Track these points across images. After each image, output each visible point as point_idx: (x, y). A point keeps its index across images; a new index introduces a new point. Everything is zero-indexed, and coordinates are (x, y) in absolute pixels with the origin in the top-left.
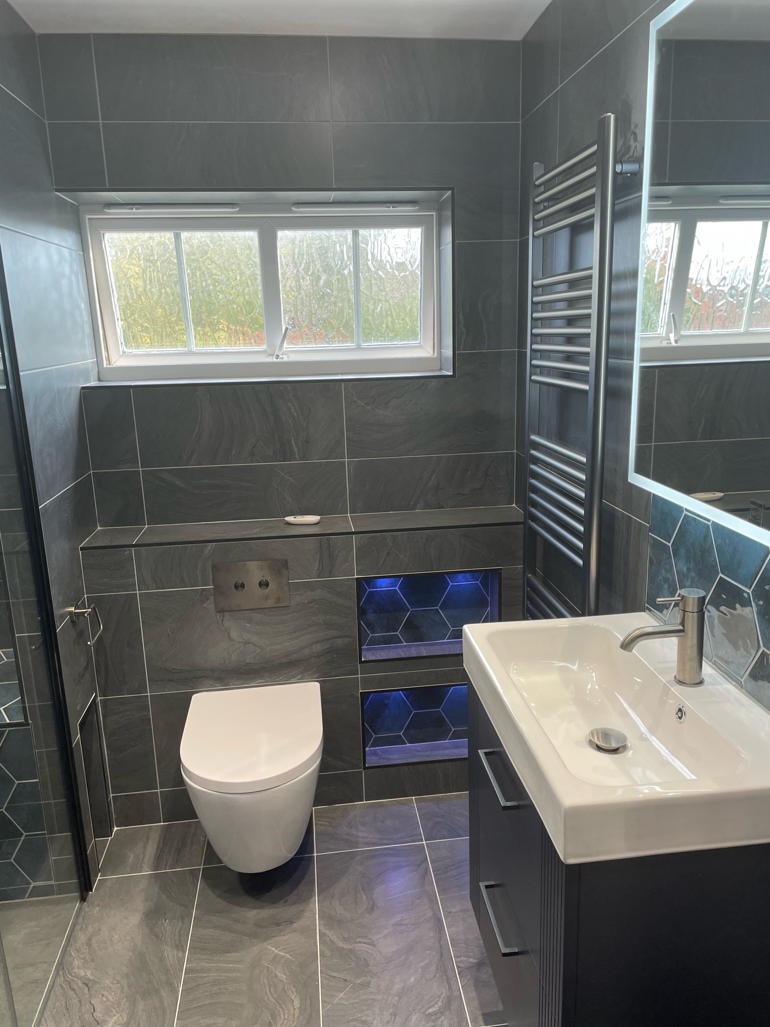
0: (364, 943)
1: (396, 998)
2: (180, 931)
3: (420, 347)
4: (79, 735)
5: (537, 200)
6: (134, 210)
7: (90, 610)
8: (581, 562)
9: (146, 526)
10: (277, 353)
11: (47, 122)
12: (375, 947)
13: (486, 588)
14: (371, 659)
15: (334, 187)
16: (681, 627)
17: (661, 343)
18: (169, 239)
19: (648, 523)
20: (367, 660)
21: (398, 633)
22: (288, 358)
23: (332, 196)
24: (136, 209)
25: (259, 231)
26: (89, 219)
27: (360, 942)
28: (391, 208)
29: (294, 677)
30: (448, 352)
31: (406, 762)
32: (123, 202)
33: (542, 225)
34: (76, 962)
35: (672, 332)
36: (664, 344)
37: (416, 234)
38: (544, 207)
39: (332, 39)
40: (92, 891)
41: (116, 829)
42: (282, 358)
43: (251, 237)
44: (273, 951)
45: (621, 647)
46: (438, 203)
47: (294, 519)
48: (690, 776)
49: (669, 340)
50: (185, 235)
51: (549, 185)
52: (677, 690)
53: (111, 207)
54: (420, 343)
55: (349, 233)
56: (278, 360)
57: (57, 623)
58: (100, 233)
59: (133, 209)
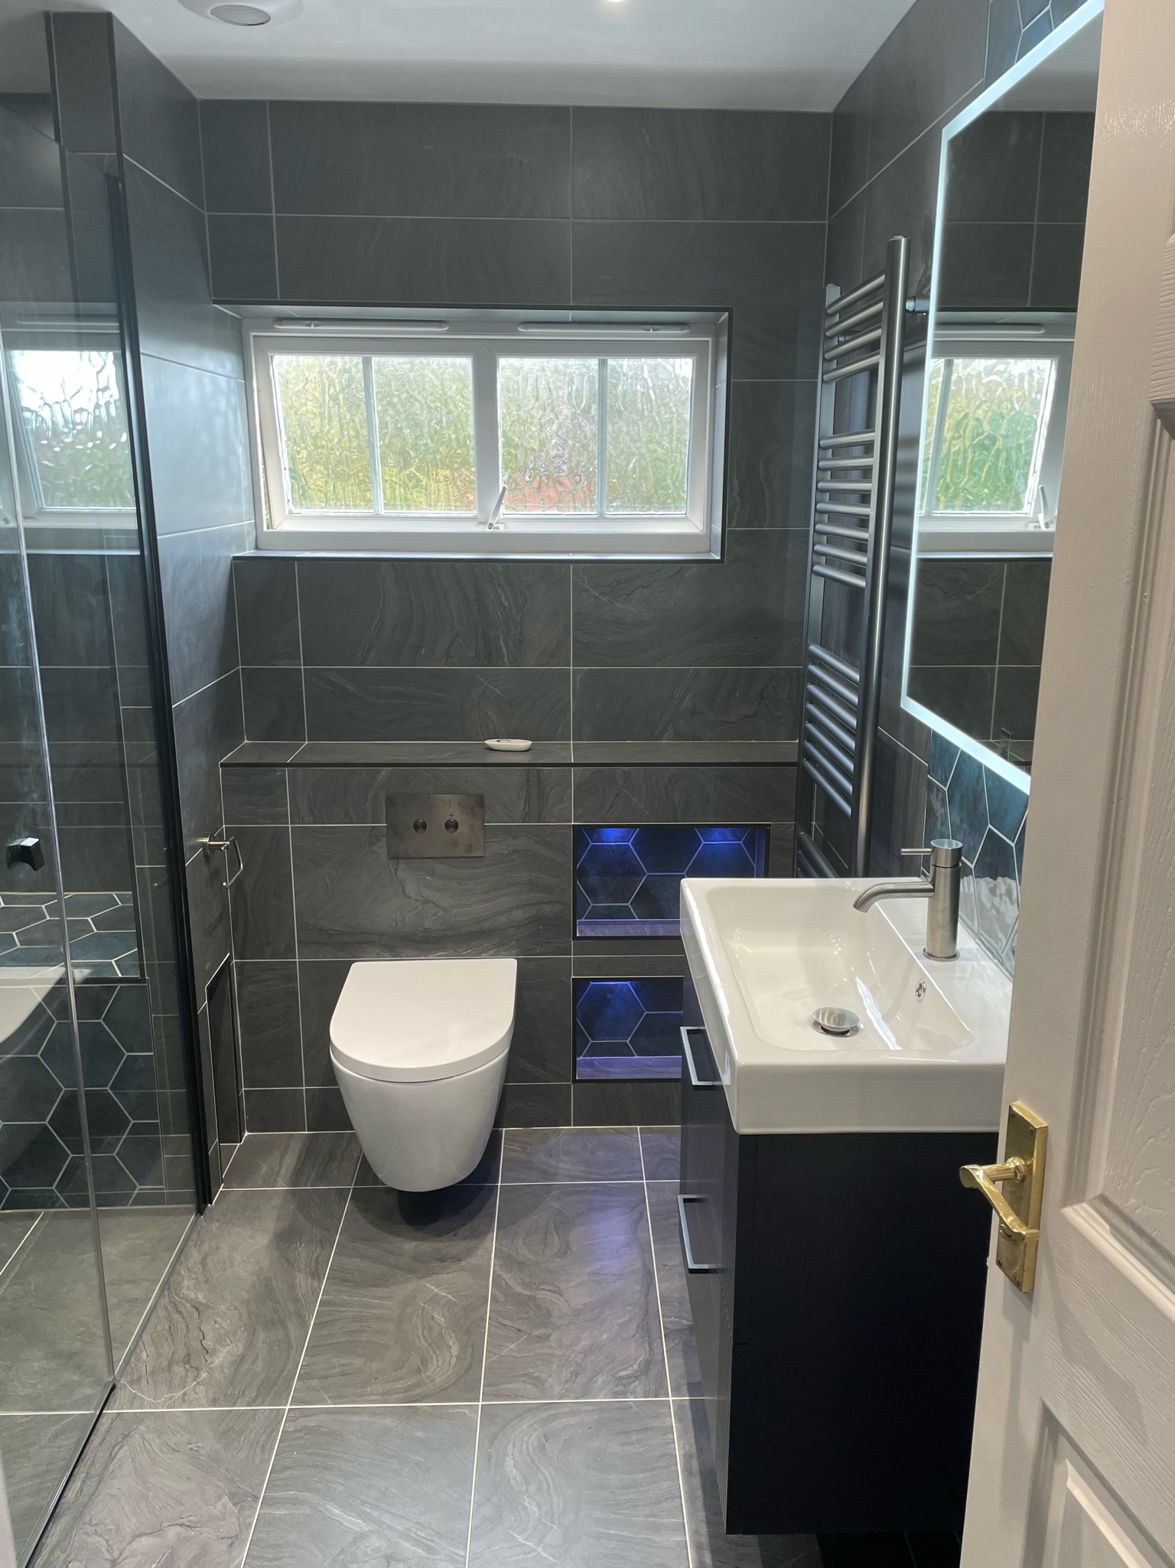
0: (548, 1291)
1: (581, 1356)
2: (317, 1258)
3: (685, 519)
4: (206, 1002)
5: (828, 334)
6: (312, 327)
7: (228, 843)
8: (848, 809)
9: (307, 742)
10: (490, 521)
11: (206, 214)
12: (562, 1296)
13: (752, 850)
14: (588, 935)
15: (572, 304)
16: (931, 887)
17: (1027, 526)
18: (356, 366)
19: (927, 763)
20: (583, 935)
21: (629, 904)
22: (506, 527)
23: (571, 315)
24: (315, 326)
25: (474, 358)
26: (254, 336)
27: (544, 1289)
28: (651, 331)
29: (485, 951)
30: (718, 528)
31: (629, 1077)
32: (297, 316)
33: (835, 366)
34: (186, 1283)
35: (1040, 512)
36: (1031, 528)
37: (684, 367)
38: (839, 342)
39: (579, 110)
40: (211, 1203)
41: (247, 1134)
42: (498, 528)
43: (463, 365)
44: (433, 1290)
45: (855, 906)
46: (716, 324)
47: (498, 743)
48: (892, 1045)
49: (1038, 522)
50: (376, 360)
51: (846, 311)
52: (922, 963)
53: (283, 322)
54: (686, 514)
55: (593, 363)
56: (492, 530)
57: (187, 856)
58: (267, 356)
59: (310, 326)
